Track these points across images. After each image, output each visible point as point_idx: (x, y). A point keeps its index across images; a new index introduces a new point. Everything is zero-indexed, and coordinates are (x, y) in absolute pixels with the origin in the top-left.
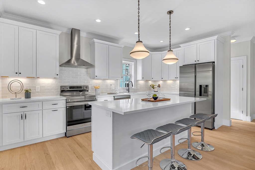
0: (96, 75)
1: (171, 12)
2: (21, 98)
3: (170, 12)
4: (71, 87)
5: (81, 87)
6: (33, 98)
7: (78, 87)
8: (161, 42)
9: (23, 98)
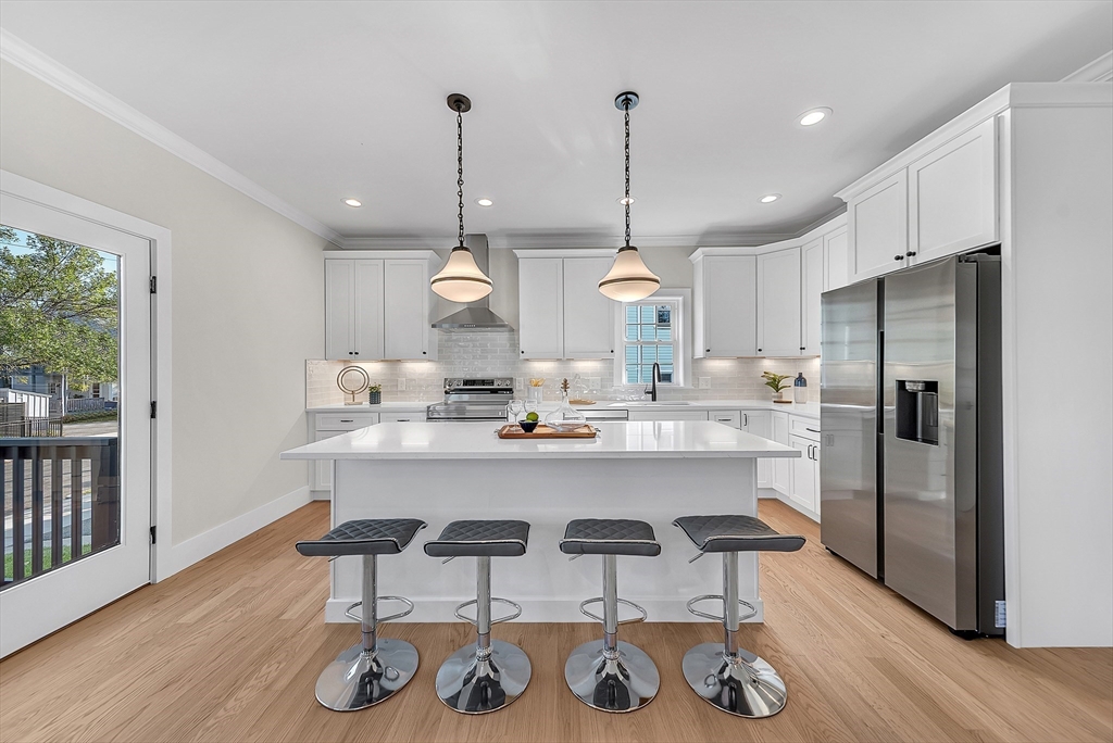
0: (521, 349)
1: (629, 96)
2: (361, 404)
3: (627, 100)
4: (466, 382)
5: (492, 383)
6: (385, 403)
7: (483, 382)
8: (764, 200)
9: (366, 404)
